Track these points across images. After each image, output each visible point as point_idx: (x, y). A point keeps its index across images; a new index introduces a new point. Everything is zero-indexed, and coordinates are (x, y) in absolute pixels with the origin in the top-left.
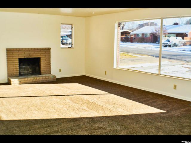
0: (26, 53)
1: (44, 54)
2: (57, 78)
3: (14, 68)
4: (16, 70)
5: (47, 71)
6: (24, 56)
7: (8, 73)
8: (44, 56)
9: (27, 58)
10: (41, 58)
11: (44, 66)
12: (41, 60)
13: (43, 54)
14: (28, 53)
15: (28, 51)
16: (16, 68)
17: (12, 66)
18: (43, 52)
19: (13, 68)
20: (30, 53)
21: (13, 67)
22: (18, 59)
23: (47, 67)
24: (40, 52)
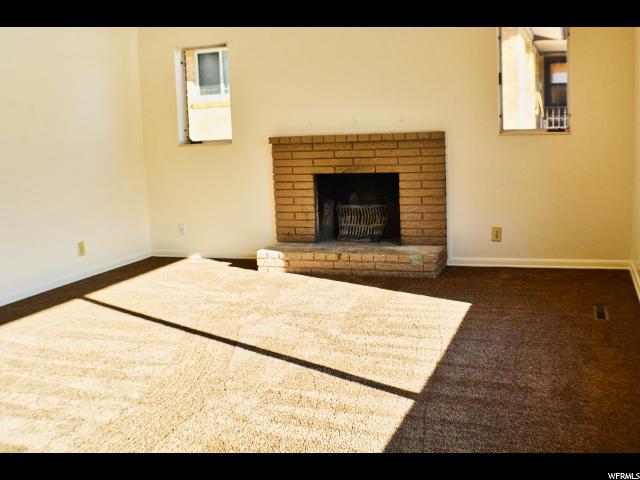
0: (338, 154)
1: (414, 161)
2: (449, 264)
3: (299, 209)
4: (304, 217)
5: (426, 232)
6: (335, 167)
7: (278, 227)
8: (413, 169)
9: (343, 174)
10: (401, 177)
11: (414, 209)
12: (401, 185)
13: (409, 161)
14: (347, 154)
15: (349, 147)
16: (306, 209)
17: (290, 201)
18: (410, 153)
19: (294, 209)
20: (354, 154)
21: (294, 204)
22: (311, 178)
23: (426, 216)
24: (398, 153)
